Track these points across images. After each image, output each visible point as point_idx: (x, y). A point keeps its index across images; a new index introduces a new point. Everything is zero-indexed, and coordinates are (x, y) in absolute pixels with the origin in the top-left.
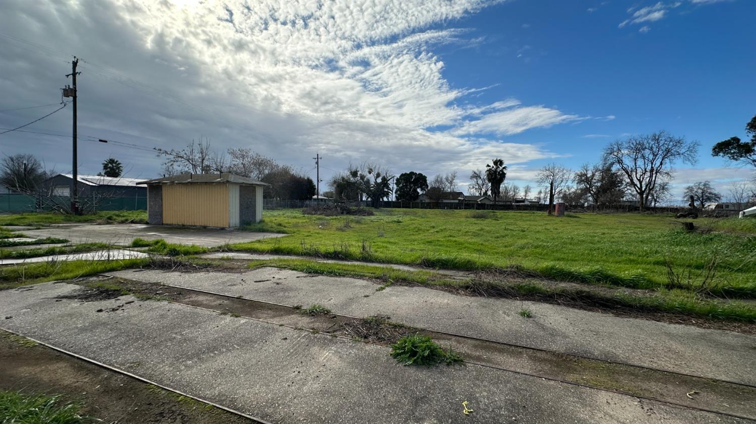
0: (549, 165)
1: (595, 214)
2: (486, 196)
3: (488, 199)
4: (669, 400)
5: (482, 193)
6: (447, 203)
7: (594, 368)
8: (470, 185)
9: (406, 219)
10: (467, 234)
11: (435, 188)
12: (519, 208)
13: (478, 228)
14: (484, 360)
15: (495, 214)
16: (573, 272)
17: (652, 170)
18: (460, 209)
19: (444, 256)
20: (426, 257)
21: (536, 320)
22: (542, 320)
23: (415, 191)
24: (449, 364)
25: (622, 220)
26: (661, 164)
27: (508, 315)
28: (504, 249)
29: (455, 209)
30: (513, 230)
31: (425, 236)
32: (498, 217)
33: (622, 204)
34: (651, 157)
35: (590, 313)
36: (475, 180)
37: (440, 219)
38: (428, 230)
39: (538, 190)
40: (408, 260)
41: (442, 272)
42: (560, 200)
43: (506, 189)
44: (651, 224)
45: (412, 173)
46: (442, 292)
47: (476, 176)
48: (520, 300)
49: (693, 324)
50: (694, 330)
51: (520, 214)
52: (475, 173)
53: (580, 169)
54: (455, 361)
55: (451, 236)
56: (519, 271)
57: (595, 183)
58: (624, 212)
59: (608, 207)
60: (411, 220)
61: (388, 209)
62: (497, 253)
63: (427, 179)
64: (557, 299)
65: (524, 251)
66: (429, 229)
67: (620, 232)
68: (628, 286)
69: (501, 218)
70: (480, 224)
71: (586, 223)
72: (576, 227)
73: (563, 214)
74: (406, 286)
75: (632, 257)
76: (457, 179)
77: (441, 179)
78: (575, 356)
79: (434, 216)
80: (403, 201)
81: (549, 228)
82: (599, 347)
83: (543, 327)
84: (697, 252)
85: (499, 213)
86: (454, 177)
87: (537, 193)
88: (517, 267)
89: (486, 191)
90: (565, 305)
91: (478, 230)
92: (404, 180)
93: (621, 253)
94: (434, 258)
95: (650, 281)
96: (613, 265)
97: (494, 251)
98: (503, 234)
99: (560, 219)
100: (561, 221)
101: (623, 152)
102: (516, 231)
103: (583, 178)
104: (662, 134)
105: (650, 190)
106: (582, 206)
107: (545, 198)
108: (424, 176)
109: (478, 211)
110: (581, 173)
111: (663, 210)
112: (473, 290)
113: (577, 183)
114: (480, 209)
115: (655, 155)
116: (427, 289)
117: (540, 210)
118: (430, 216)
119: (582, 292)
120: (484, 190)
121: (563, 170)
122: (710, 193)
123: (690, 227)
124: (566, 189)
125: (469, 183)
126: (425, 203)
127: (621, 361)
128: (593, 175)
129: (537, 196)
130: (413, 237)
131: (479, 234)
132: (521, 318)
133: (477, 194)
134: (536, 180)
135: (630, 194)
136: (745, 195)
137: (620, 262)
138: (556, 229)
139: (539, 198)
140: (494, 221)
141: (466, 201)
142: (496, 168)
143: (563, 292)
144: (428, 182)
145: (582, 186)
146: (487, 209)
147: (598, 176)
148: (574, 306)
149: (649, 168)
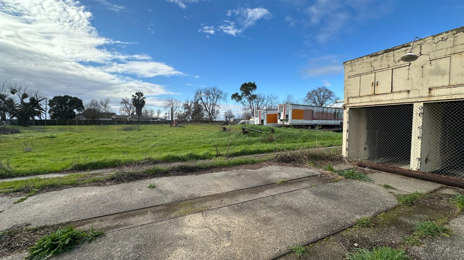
0: (169, 98)
1: (192, 125)
2: (133, 116)
3: (134, 117)
4: (213, 207)
5: (130, 114)
6: (102, 120)
7: (185, 205)
8: (121, 108)
9: (61, 135)
10: (117, 142)
11: (90, 109)
12: (154, 123)
13: (125, 137)
14: (121, 226)
15: (139, 127)
16: (179, 156)
17: (213, 104)
18: (113, 125)
19: (94, 160)
20: (77, 163)
21: (158, 188)
22: (161, 187)
23: (71, 111)
24: (90, 241)
25: (203, 127)
26: (216, 101)
27: (141, 190)
28: (143, 149)
29: (110, 125)
30: (149, 136)
31: (79, 146)
32: (141, 129)
33: (203, 120)
34: (212, 98)
35: (186, 176)
36: (124, 105)
37: (95, 133)
38: (83, 142)
39: (165, 112)
40: (58, 168)
41: (92, 172)
42: (176, 118)
43: (146, 111)
44: (213, 129)
45: (66, 97)
46: (91, 187)
47: (125, 102)
48: (150, 179)
49: (223, 171)
50: (223, 173)
51: (154, 127)
52: (124, 100)
53: (185, 102)
54: (96, 236)
55: (103, 144)
56: (150, 161)
57: (192, 109)
58: (204, 123)
59: (197, 121)
60: (67, 135)
61: (41, 126)
62: (138, 152)
63: (83, 102)
64: (170, 173)
65: (155, 148)
66: (83, 140)
67: (201, 133)
68: (202, 159)
69: (143, 129)
70: (128, 134)
71: (188, 130)
72: (183, 132)
73: (178, 125)
74: (55, 190)
75: (205, 145)
76: (110, 103)
77: (96, 102)
78: (176, 202)
79: (90, 130)
80: (58, 119)
81: (170, 134)
82: (188, 193)
83: (161, 191)
84: (226, 140)
85: (142, 126)
86: (108, 101)
87: (165, 114)
88: (149, 159)
89: (133, 113)
90: (174, 175)
91: (125, 138)
92: (58, 102)
93: (200, 143)
94: (86, 162)
95: (210, 155)
96: (197, 150)
97: (136, 150)
98: (143, 140)
99: (176, 128)
100: (176, 129)
101: (202, 94)
102: (151, 137)
103: (186, 106)
104: (216, 88)
105: (213, 113)
106: (187, 121)
107: (169, 117)
108: (80, 99)
109: (127, 125)
110: (186, 104)
111: (217, 122)
112: (117, 180)
113: (184, 109)
114: (129, 124)
115: (214, 97)
116: (76, 188)
117: (166, 124)
118: (86, 131)
119: (182, 166)
120: (131, 112)
121: (177, 101)
122: (232, 115)
123: (225, 129)
124: (179, 112)
125: (121, 107)
126: (82, 121)
127: (197, 196)
128: (191, 105)
129: (165, 116)
130: (67, 149)
131: (126, 141)
132: (149, 189)
133: (127, 114)
134: (163, 106)
135: (206, 115)
136: (240, 115)
137: (200, 148)
138: (174, 134)
139: (166, 117)
140: (138, 132)
141: (118, 119)
142: (139, 98)
143: (173, 168)
144: (84, 104)
145: (186, 110)
146: (134, 124)
147: (193, 106)
148: (178, 175)
149: (212, 103)
